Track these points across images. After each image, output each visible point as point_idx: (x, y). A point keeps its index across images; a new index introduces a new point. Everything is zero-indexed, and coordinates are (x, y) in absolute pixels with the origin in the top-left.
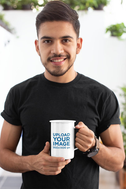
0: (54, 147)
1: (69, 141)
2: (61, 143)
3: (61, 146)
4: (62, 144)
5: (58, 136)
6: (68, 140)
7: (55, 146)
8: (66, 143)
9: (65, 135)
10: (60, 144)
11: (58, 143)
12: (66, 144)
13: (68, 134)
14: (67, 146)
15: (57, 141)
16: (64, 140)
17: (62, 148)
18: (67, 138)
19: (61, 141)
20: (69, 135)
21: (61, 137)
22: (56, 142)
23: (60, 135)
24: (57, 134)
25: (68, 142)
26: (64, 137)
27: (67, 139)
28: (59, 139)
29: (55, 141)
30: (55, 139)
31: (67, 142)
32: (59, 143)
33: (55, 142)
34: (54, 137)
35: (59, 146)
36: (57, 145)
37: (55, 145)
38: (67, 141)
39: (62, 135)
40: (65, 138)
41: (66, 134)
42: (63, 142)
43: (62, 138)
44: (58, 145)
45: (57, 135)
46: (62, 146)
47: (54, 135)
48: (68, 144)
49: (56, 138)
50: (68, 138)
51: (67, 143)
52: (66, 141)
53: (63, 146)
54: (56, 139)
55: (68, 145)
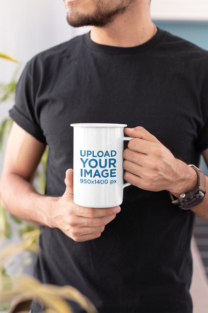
0: (82, 181)
1: (115, 166)
2: (97, 171)
3: (97, 178)
4: (99, 175)
5: (91, 157)
6: (112, 166)
7: (85, 178)
8: (107, 171)
9: (106, 155)
10: (95, 175)
11: (91, 171)
12: (107, 174)
13: (112, 151)
14: (109, 178)
15: (88, 168)
16: (103, 164)
17: (98, 182)
18: (110, 160)
19: (98, 168)
20: (114, 154)
21: (98, 159)
22: (85, 170)
23: (95, 154)
24: (88, 151)
25: (111, 170)
26: (103, 159)
27: (110, 164)
28: (93, 163)
29: (84, 167)
30: (84, 163)
31: (109, 169)
32: (94, 171)
33: (83, 169)
34: (82, 159)
35: (92, 179)
36: (88, 177)
37: (85, 176)
38: (110, 167)
39: (100, 154)
40: (106, 160)
41: (107, 152)
42: (101, 170)
43: (100, 160)
44: (91, 177)
45: (88, 155)
46: (100, 179)
47: (83, 154)
48: (111, 173)
49: (87, 159)
50: (112, 162)
51: (109, 172)
52: (107, 168)
53: (102, 178)
54: (87, 164)
55: (111, 176)
